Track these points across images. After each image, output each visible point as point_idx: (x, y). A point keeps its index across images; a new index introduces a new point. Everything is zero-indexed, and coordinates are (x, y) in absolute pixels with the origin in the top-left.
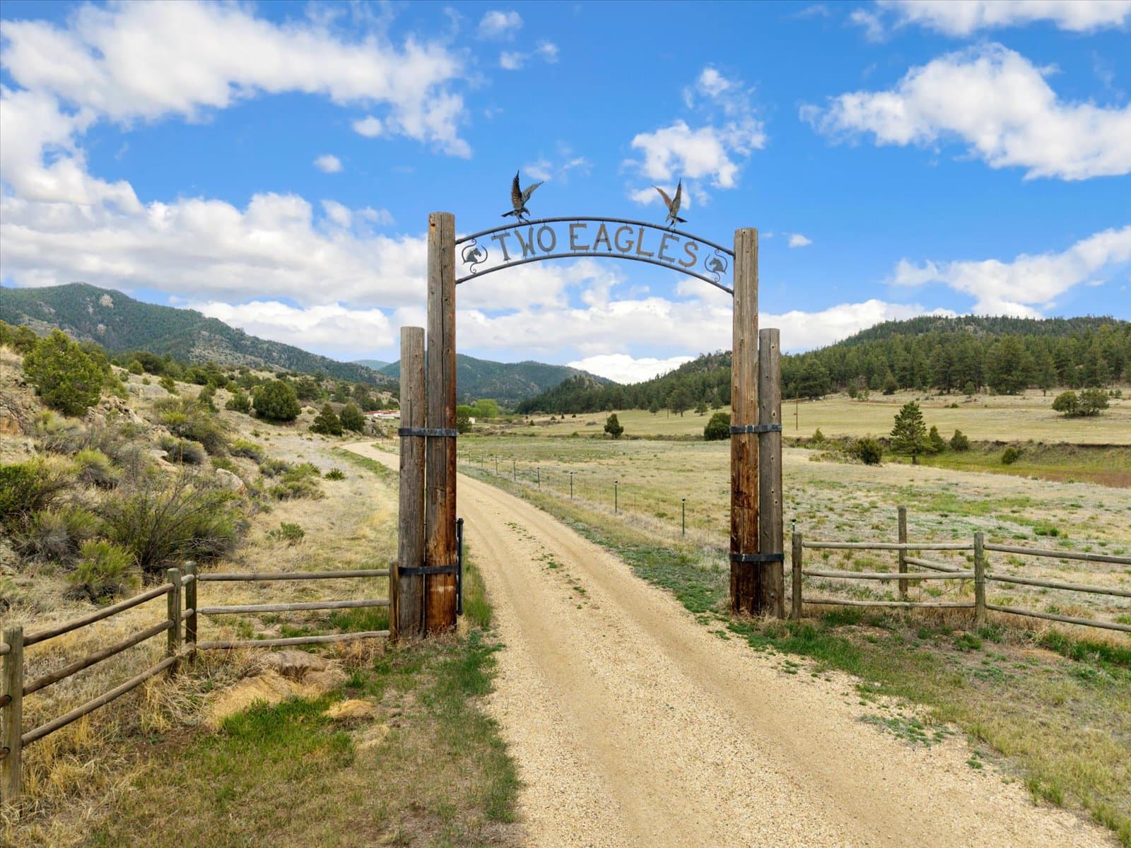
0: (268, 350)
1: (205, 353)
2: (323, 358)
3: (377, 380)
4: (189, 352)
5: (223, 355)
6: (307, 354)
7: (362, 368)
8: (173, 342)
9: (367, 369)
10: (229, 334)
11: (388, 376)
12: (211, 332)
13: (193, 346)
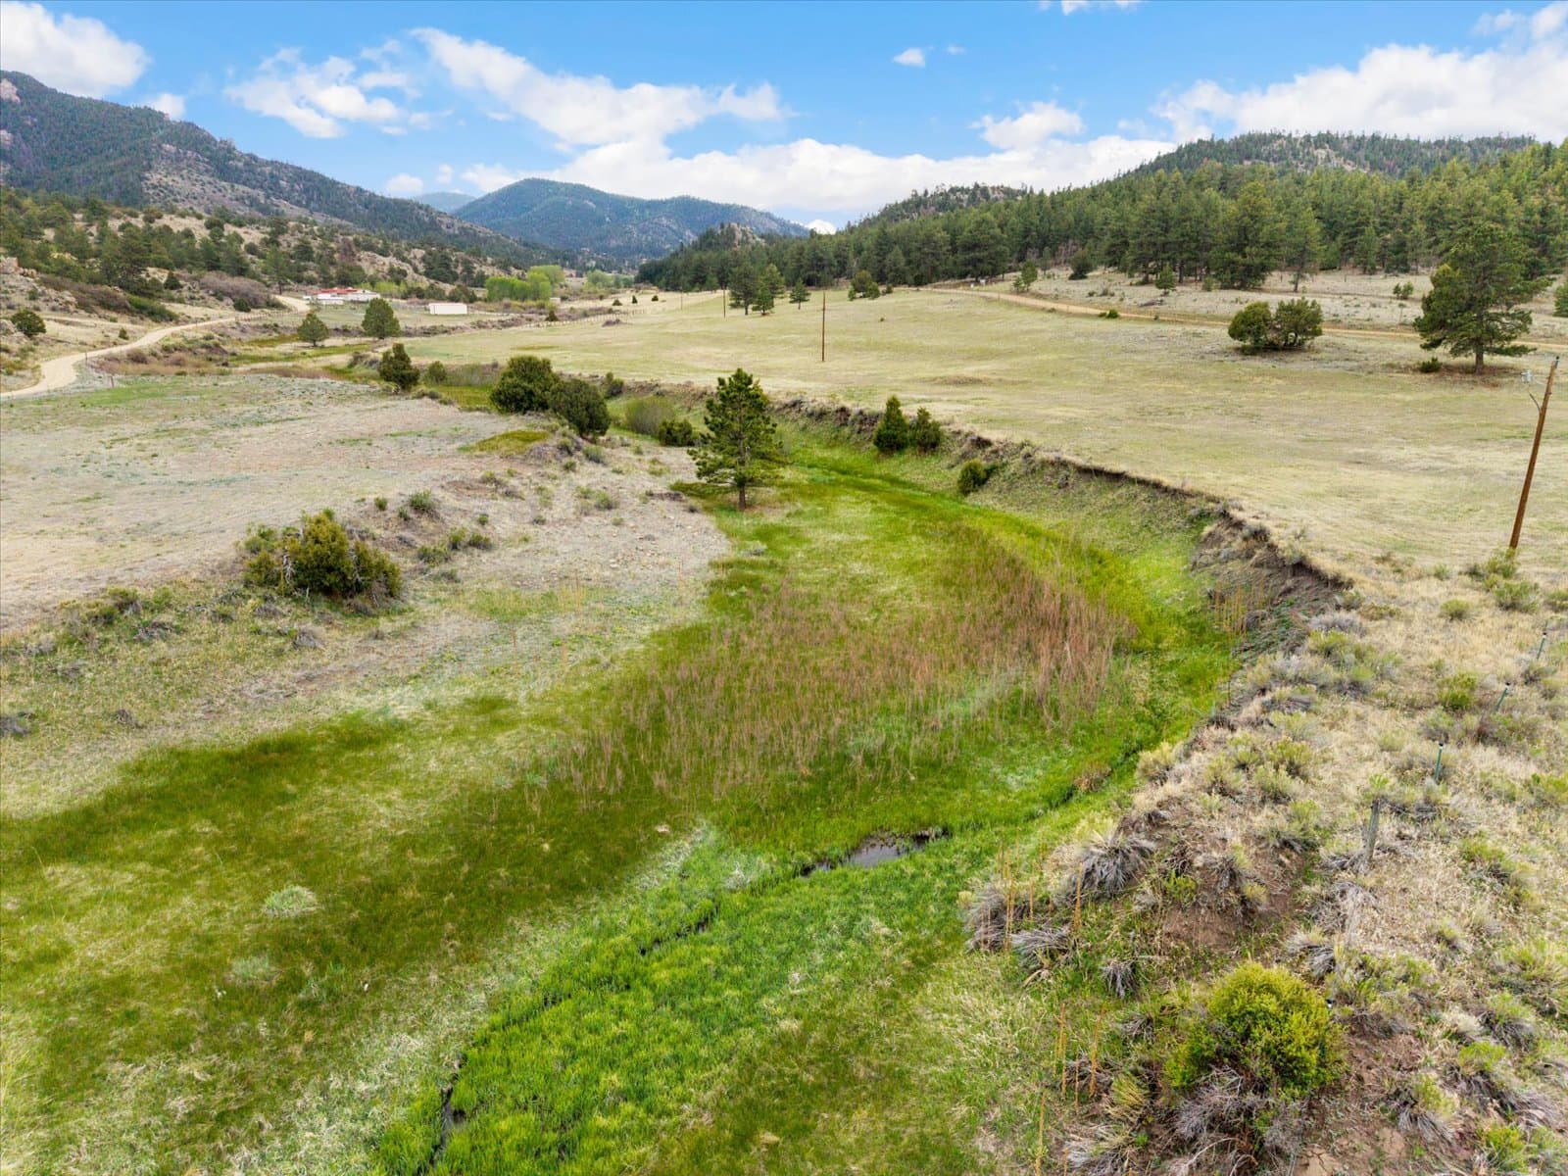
0: (272, 176)
1: (168, 180)
2: (359, 190)
3: (444, 227)
4: (142, 179)
5: (198, 184)
6: (334, 183)
7: (421, 208)
8: (119, 161)
9: (427, 208)
10: (208, 149)
11: (460, 220)
12: (179, 145)
13: (149, 168)
